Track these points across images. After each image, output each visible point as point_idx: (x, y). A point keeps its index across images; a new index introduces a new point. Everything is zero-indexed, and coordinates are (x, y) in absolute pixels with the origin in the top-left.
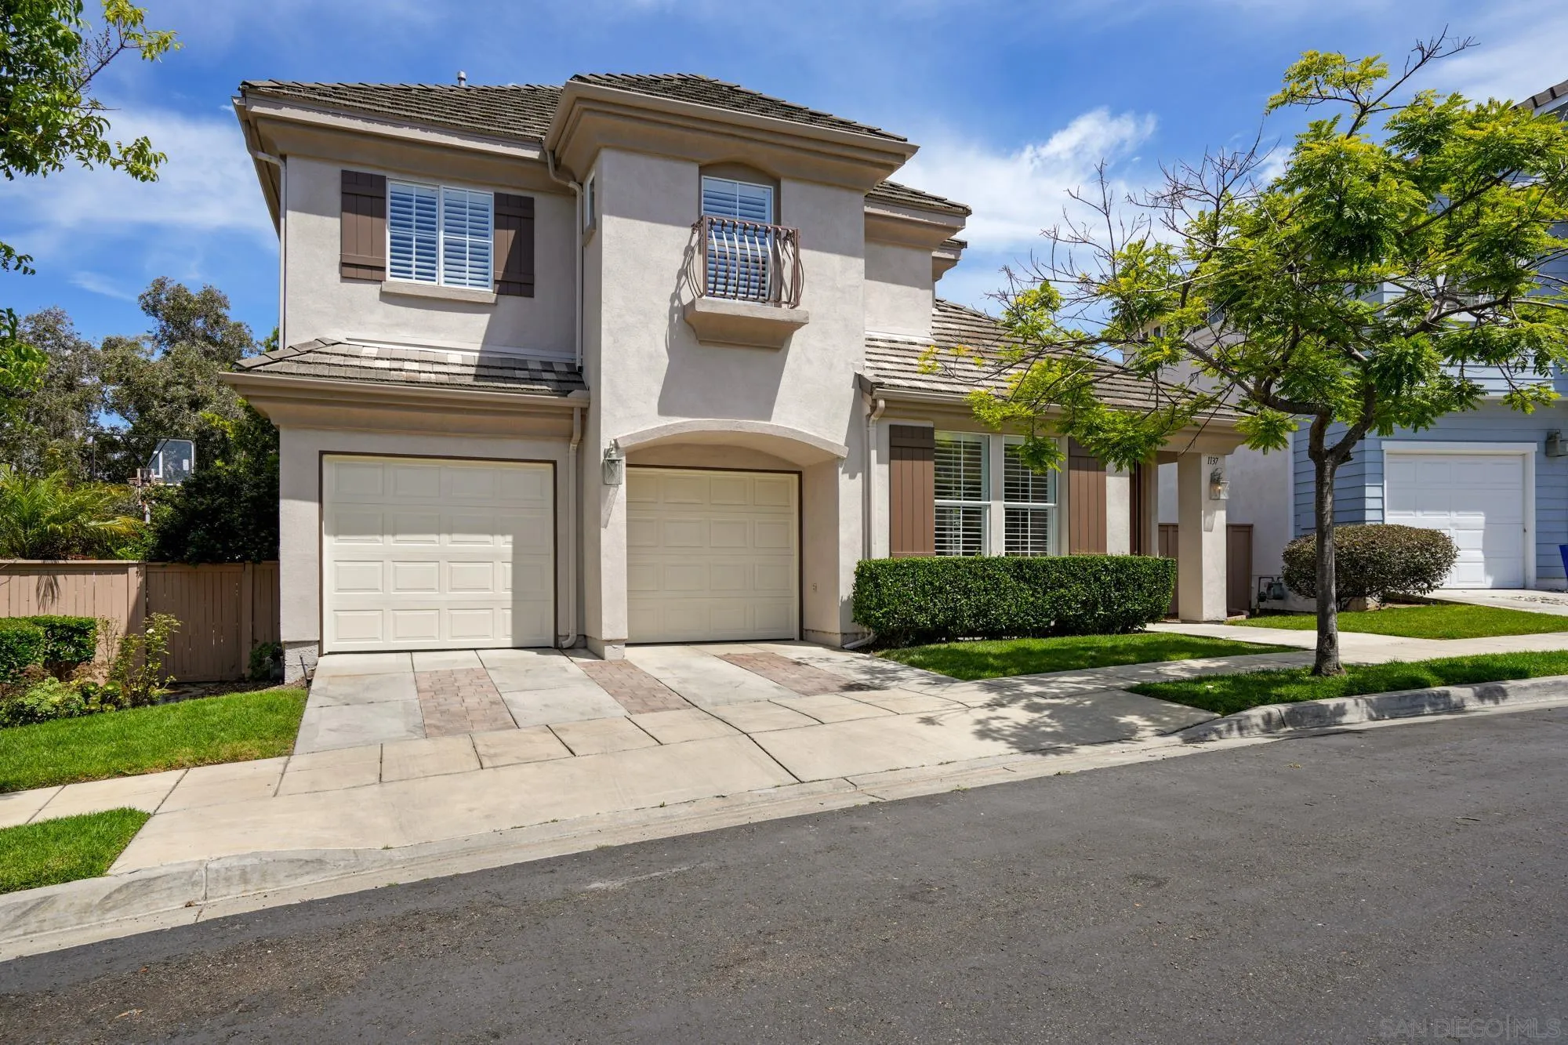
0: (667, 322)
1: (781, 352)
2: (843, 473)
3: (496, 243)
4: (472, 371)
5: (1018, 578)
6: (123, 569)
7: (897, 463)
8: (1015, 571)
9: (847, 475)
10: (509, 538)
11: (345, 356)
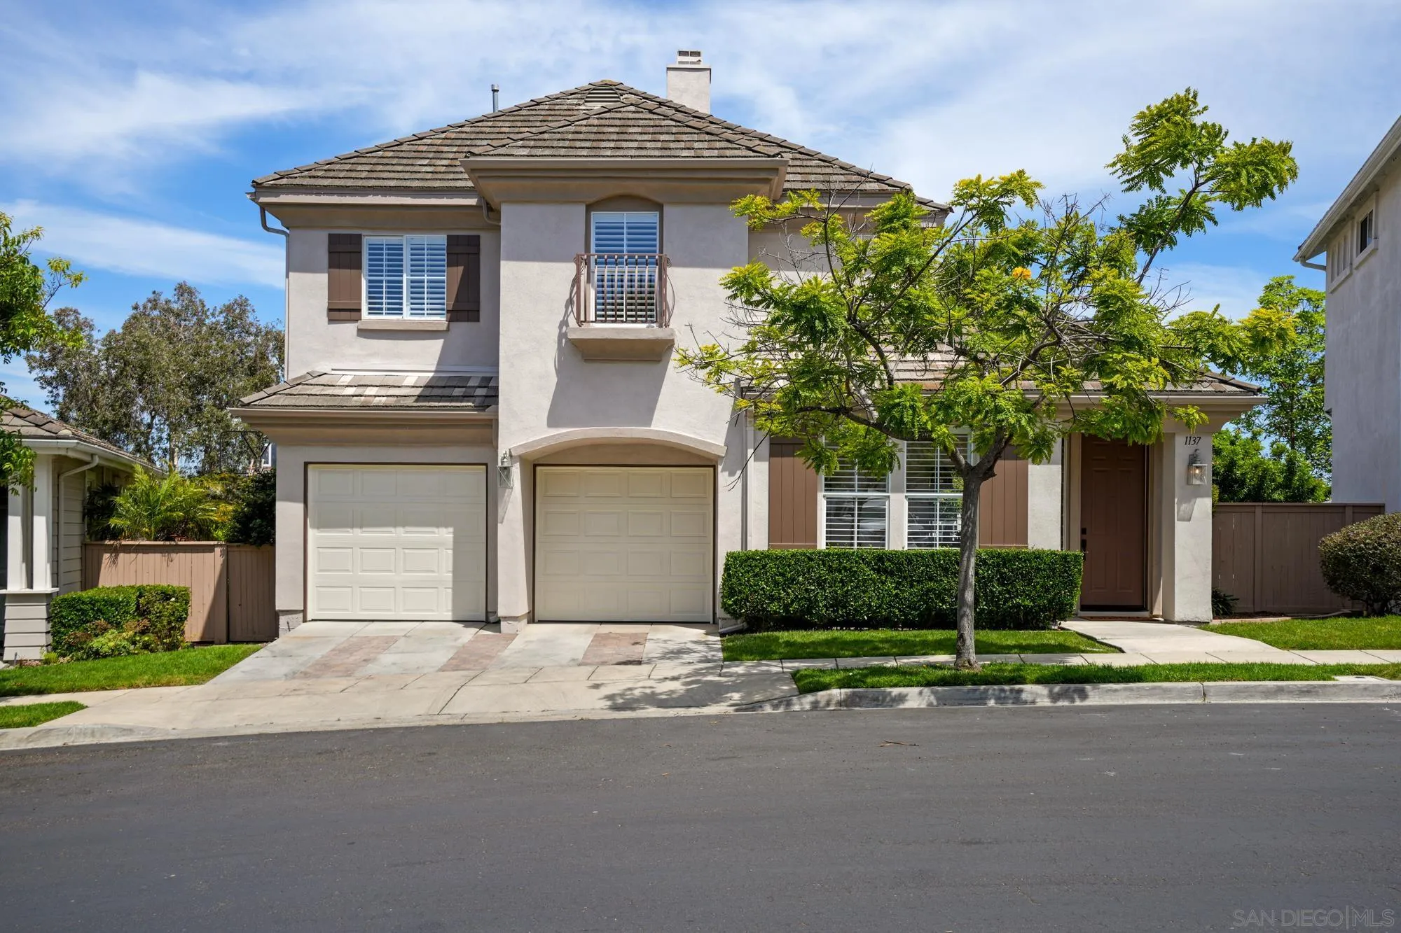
0: (556, 346)
1: (661, 364)
2: (722, 471)
3: (448, 278)
4: (418, 391)
5: (878, 571)
6: (210, 549)
7: (777, 460)
8: (876, 564)
9: (727, 473)
10: (451, 530)
11: (324, 385)
